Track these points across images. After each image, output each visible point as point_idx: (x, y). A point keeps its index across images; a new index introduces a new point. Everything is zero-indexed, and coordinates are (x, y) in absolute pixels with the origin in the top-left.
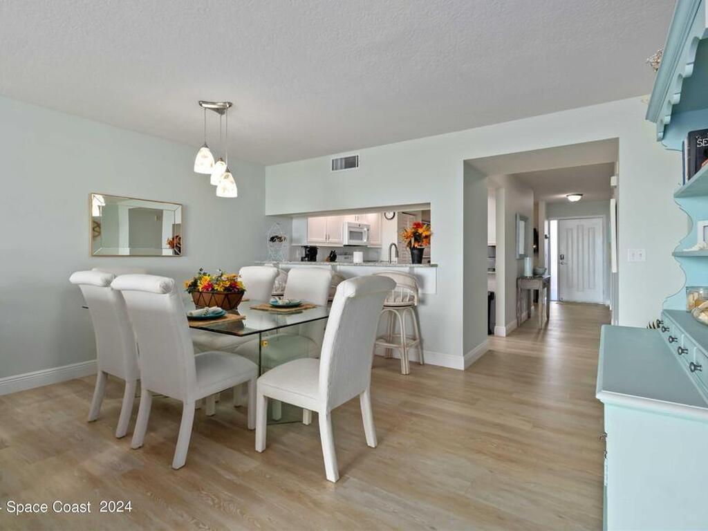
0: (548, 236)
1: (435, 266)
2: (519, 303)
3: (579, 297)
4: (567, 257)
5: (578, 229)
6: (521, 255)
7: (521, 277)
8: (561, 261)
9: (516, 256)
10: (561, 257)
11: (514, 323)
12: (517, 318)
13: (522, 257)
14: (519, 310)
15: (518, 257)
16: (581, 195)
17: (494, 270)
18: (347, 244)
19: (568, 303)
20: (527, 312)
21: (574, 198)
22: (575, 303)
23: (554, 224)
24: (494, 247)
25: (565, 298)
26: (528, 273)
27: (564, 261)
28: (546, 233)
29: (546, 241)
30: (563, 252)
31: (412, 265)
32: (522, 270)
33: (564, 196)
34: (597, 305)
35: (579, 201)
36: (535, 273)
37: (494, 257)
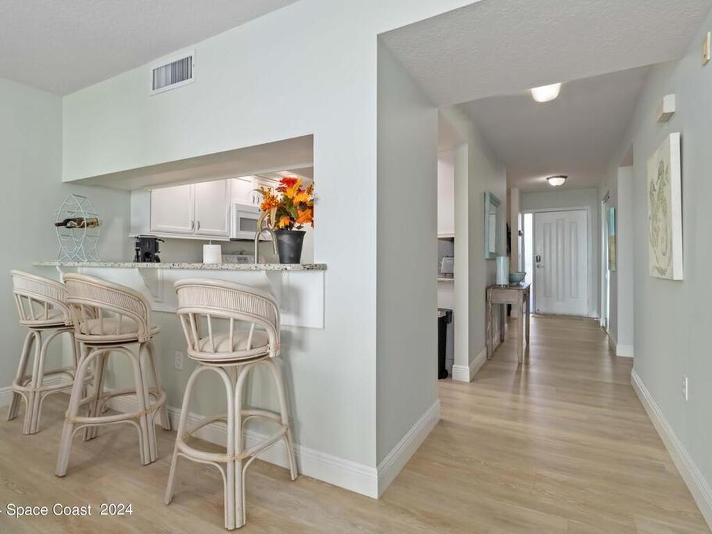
0: (522, 232)
1: (323, 268)
2: (490, 323)
3: (559, 308)
4: (544, 258)
5: (557, 225)
6: (491, 253)
7: (493, 286)
8: (537, 263)
9: (484, 254)
10: (537, 259)
11: (482, 355)
12: (487, 346)
13: (493, 258)
14: (489, 335)
15: (487, 256)
16: (565, 177)
17: (452, 275)
18: (235, 237)
19: (546, 315)
20: (499, 334)
21: (556, 182)
22: (554, 316)
23: (528, 218)
24: (452, 240)
25: (542, 309)
26: (502, 280)
27: (541, 263)
28: (520, 229)
29: (520, 238)
30: (539, 253)
31: (278, 266)
32: (494, 276)
33: (543, 179)
34: (580, 318)
35: (562, 185)
36: (511, 280)
37: (453, 257)
